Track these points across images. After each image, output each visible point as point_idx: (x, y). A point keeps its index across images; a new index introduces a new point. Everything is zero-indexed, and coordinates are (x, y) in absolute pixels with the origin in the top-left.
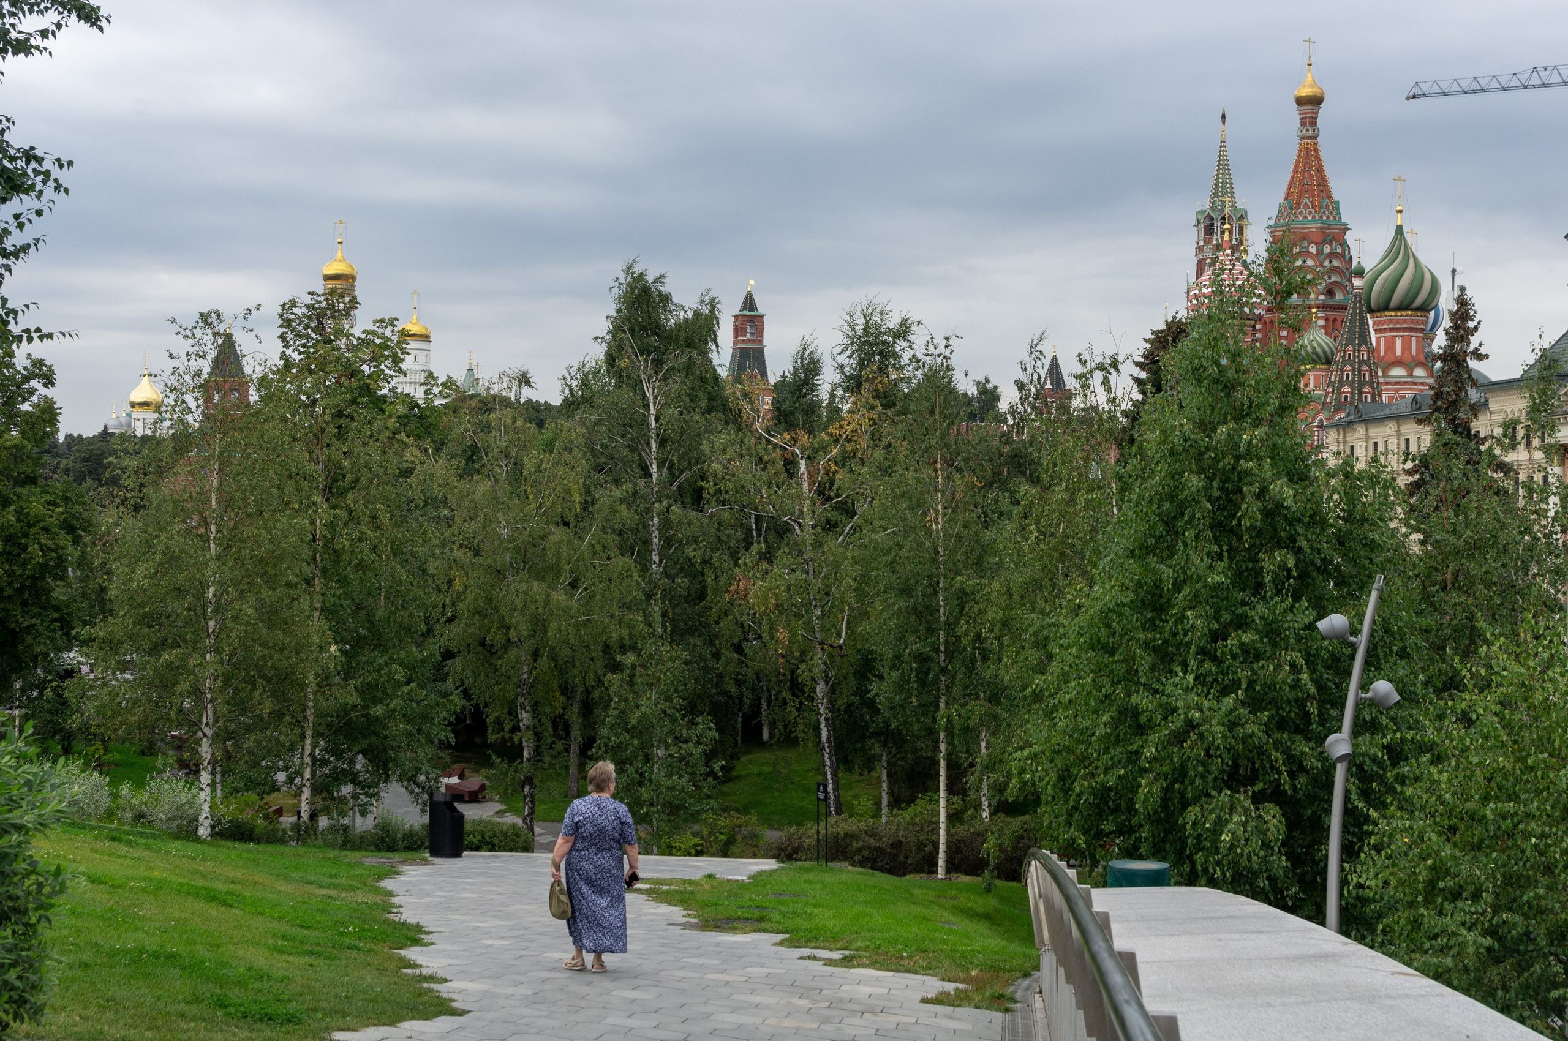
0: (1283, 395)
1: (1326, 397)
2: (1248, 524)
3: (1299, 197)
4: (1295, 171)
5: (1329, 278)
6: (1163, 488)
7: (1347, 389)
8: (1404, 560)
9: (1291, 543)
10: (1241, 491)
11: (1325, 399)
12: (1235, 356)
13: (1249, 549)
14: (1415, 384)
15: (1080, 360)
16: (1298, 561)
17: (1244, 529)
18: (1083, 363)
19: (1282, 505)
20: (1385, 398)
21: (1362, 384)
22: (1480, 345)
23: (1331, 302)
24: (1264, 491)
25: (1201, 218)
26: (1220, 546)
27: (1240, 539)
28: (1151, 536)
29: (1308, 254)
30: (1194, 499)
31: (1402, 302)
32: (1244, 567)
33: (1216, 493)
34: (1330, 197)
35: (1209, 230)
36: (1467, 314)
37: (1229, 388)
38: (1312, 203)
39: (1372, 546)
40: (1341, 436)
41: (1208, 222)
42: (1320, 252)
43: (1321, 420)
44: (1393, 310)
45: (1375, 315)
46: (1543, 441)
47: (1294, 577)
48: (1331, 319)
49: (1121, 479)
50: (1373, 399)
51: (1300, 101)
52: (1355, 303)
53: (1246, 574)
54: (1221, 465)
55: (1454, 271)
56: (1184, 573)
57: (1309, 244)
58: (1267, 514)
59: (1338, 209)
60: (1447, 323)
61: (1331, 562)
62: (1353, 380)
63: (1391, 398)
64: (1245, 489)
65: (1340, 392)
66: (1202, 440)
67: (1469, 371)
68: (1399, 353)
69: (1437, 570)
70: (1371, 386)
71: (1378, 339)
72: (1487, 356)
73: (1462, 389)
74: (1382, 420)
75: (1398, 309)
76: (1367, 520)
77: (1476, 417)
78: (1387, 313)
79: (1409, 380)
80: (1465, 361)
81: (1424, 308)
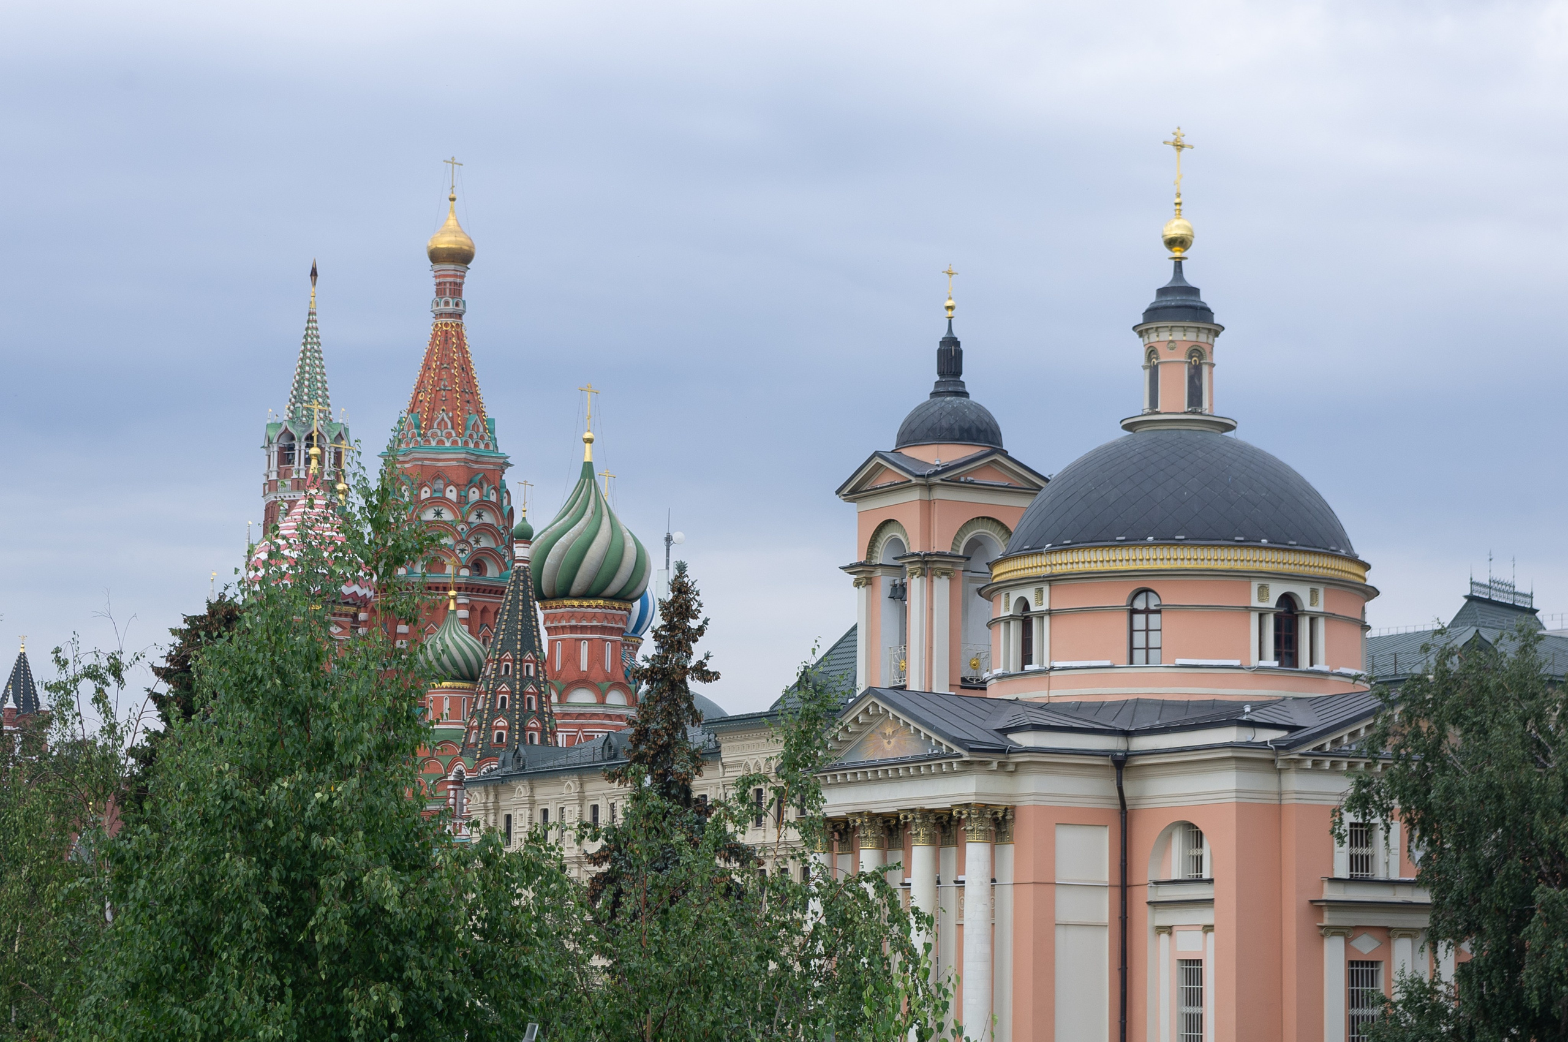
0: (386, 726)
1: (468, 734)
2: (326, 941)
3: (432, 410)
4: (427, 367)
5: (477, 541)
6: (192, 879)
7: (501, 722)
8: (579, 1001)
9: (394, 974)
10: (316, 885)
11: (467, 738)
12: (313, 660)
13: (328, 981)
14: (609, 717)
15: (58, 660)
16: (407, 1002)
17: (319, 948)
18: (63, 664)
19: (383, 910)
20: (561, 739)
21: (526, 714)
22: (707, 657)
23: (478, 581)
24: (351, 887)
25: (274, 434)
26: (281, 978)
27: (313, 964)
28: (166, 960)
29: (444, 501)
30: (240, 897)
31: (590, 585)
32: (318, 1012)
33: (275, 888)
34: (480, 412)
35: (286, 456)
36: (688, 607)
37: (301, 715)
38: (452, 419)
39: (527, 978)
40: (492, 798)
41: (284, 442)
42: (463, 500)
43: (460, 773)
44: (576, 597)
45: (548, 604)
46: (803, 812)
47: (399, 1030)
48: (479, 608)
49: (121, 861)
50: (543, 740)
51: (436, 256)
52: (516, 583)
53: (322, 1023)
54: (283, 841)
55: (668, 539)
56: (221, 1022)
57: (446, 486)
58: (358, 923)
59: (492, 432)
60: (658, 621)
61: (461, 1003)
62: (512, 709)
63: (571, 739)
64: (322, 882)
65: (491, 728)
66: (253, 798)
67: (689, 698)
68: (584, 666)
69: (630, 1017)
70: (540, 719)
71: (552, 643)
72: (716, 676)
73: (677, 726)
74: (554, 774)
75: (585, 595)
76: (519, 936)
77: (699, 772)
78: (567, 602)
79: (599, 710)
80: (684, 682)
81: (625, 596)
